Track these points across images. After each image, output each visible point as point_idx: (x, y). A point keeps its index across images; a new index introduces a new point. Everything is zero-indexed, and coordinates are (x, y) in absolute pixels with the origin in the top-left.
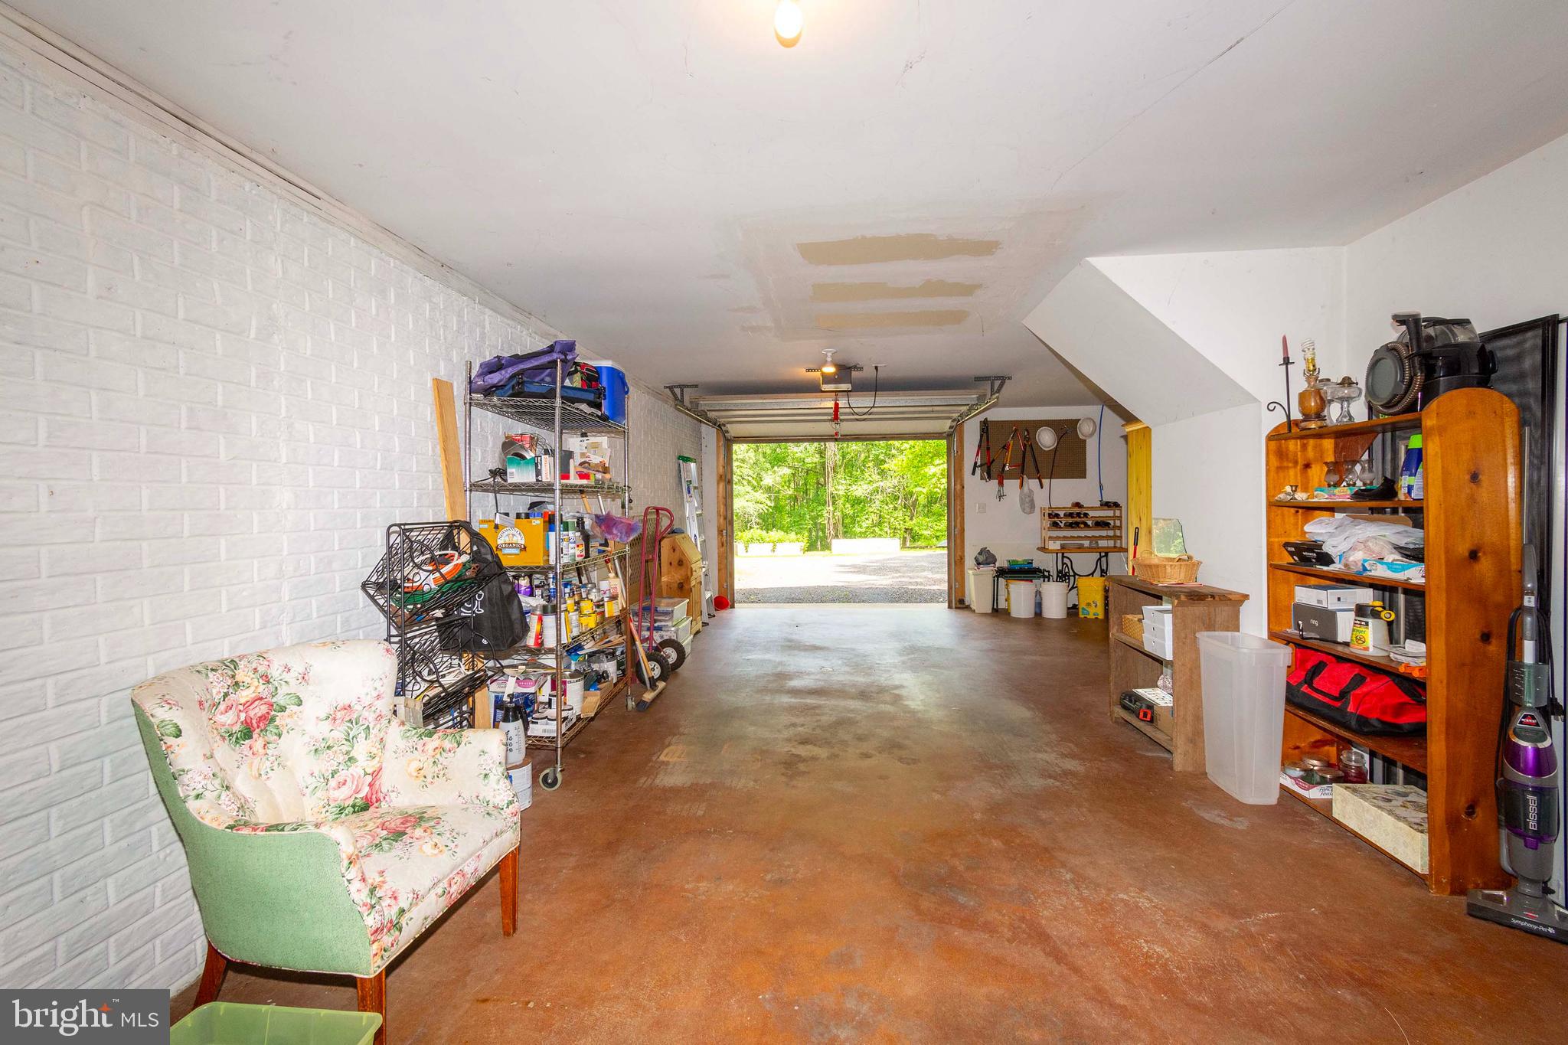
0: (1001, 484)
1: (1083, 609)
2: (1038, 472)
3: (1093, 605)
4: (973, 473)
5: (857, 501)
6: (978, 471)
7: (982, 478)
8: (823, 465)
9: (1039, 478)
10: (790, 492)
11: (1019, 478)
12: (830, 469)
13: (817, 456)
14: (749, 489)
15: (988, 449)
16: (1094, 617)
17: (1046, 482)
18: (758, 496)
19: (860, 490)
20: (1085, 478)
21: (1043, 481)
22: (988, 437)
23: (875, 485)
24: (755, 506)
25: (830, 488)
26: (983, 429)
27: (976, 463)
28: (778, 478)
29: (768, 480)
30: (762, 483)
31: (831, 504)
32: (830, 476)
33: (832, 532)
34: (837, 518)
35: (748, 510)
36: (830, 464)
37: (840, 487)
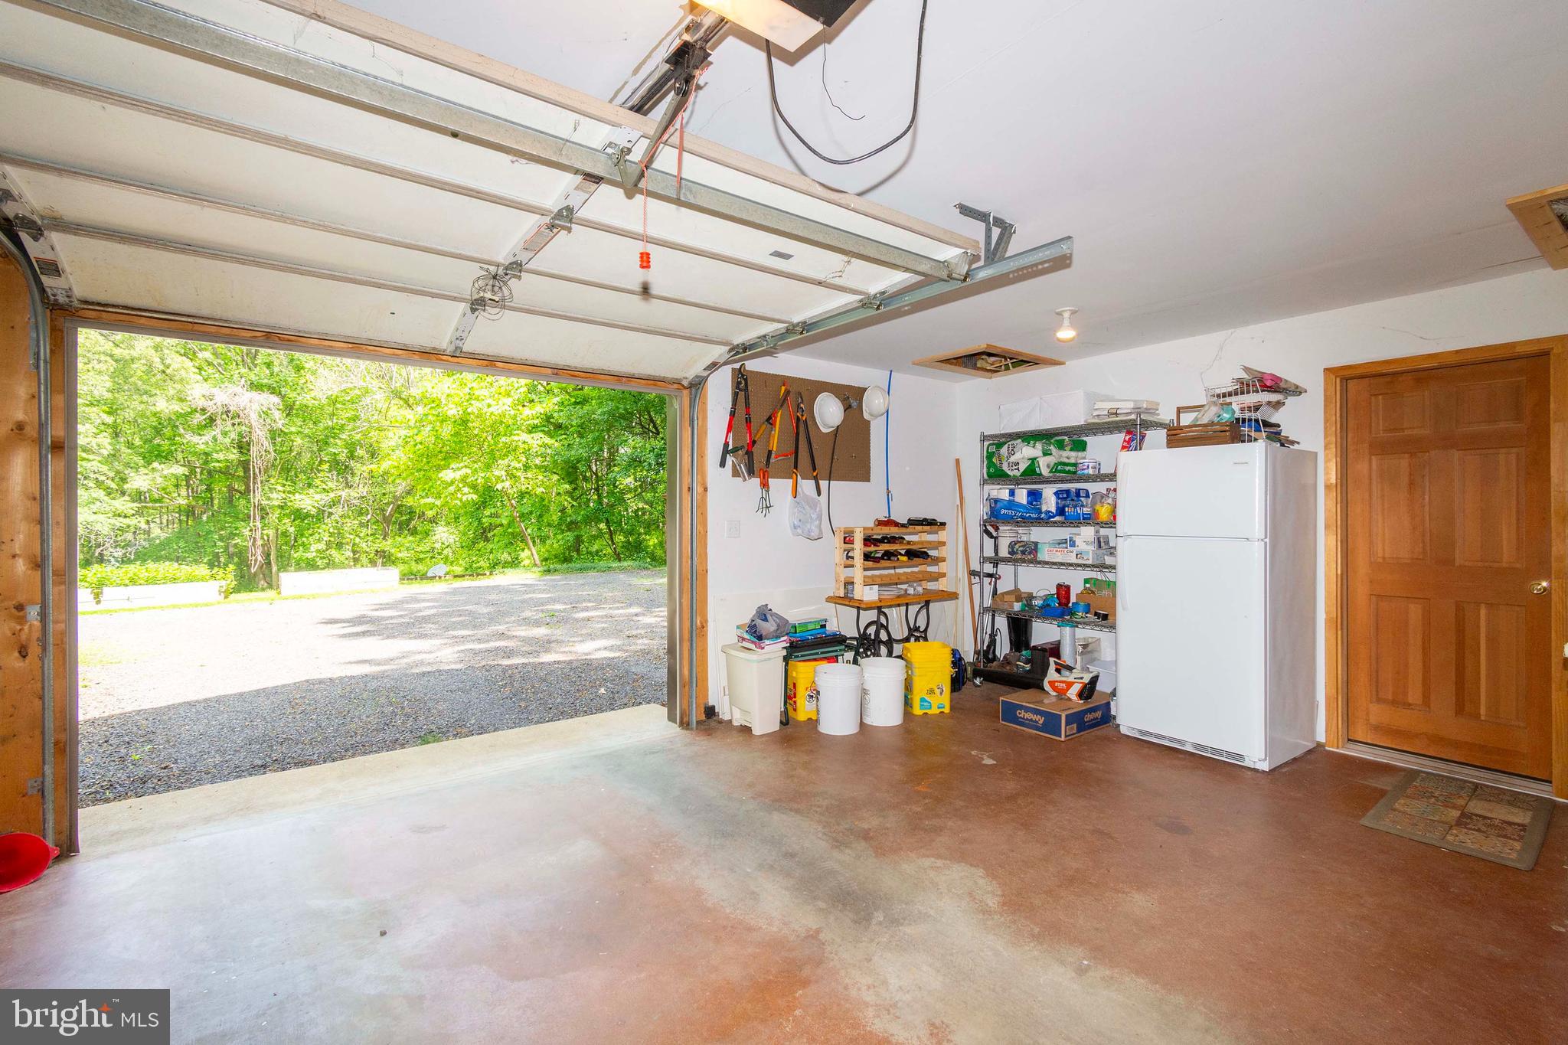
0: (765, 485)
1: (923, 700)
2: (814, 469)
3: (938, 692)
4: (723, 464)
5: (299, 515)
6: (730, 459)
7: (736, 473)
8: (245, 465)
9: (816, 479)
10: (182, 502)
11: (791, 478)
12: (257, 470)
13: (235, 451)
14: (101, 494)
15: (748, 421)
16: (938, 711)
17: (823, 484)
18: (118, 506)
19: (306, 501)
20: (869, 481)
21: (820, 482)
22: (747, 399)
23: (332, 495)
24: (113, 521)
25: (257, 497)
26: (739, 383)
27: (726, 444)
28: (159, 480)
29: (139, 481)
30: (126, 487)
31: (258, 518)
32: (259, 479)
33: (259, 558)
34: (266, 538)
35: (98, 527)
36: (257, 463)
37: (274, 495)
